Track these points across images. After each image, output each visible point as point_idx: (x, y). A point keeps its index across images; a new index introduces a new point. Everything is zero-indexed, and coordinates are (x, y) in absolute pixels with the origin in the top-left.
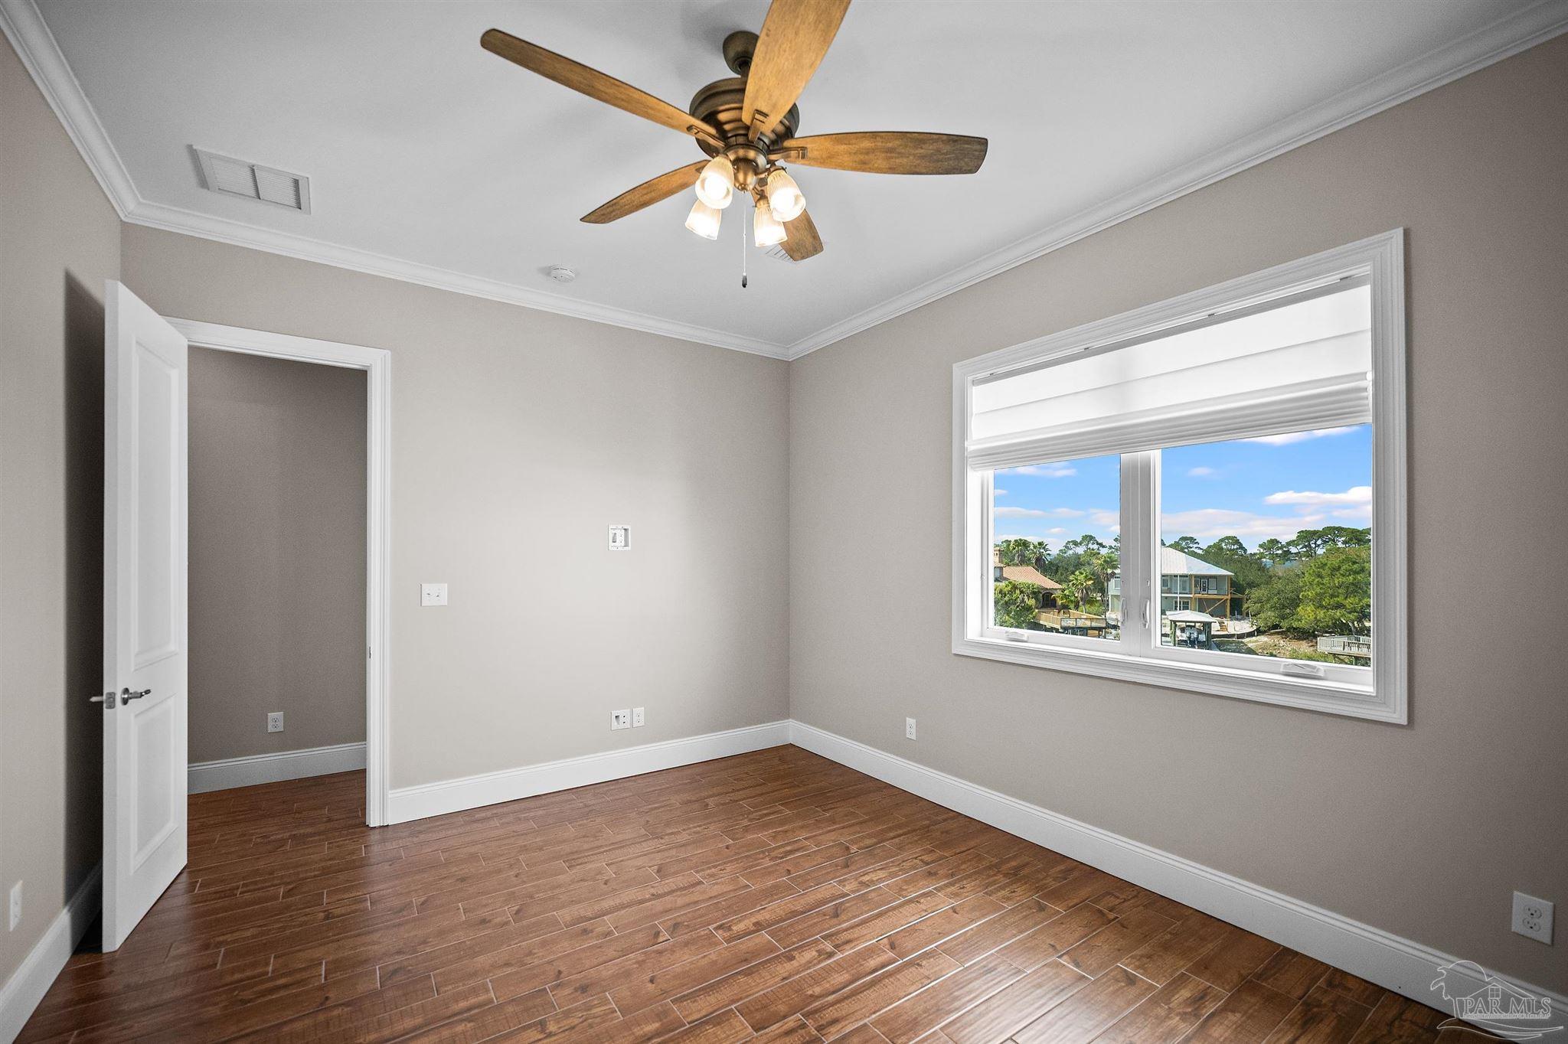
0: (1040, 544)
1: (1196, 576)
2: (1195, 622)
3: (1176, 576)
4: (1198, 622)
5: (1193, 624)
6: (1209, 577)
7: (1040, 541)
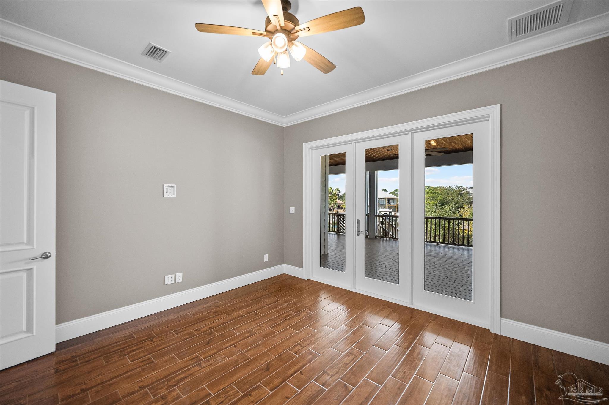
0: (337, 189)
1: (387, 198)
2: (387, 212)
3: (381, 199)
4: (388, 212)
5: (386, 213)
6: (391, 199)
7: (337, 188)
